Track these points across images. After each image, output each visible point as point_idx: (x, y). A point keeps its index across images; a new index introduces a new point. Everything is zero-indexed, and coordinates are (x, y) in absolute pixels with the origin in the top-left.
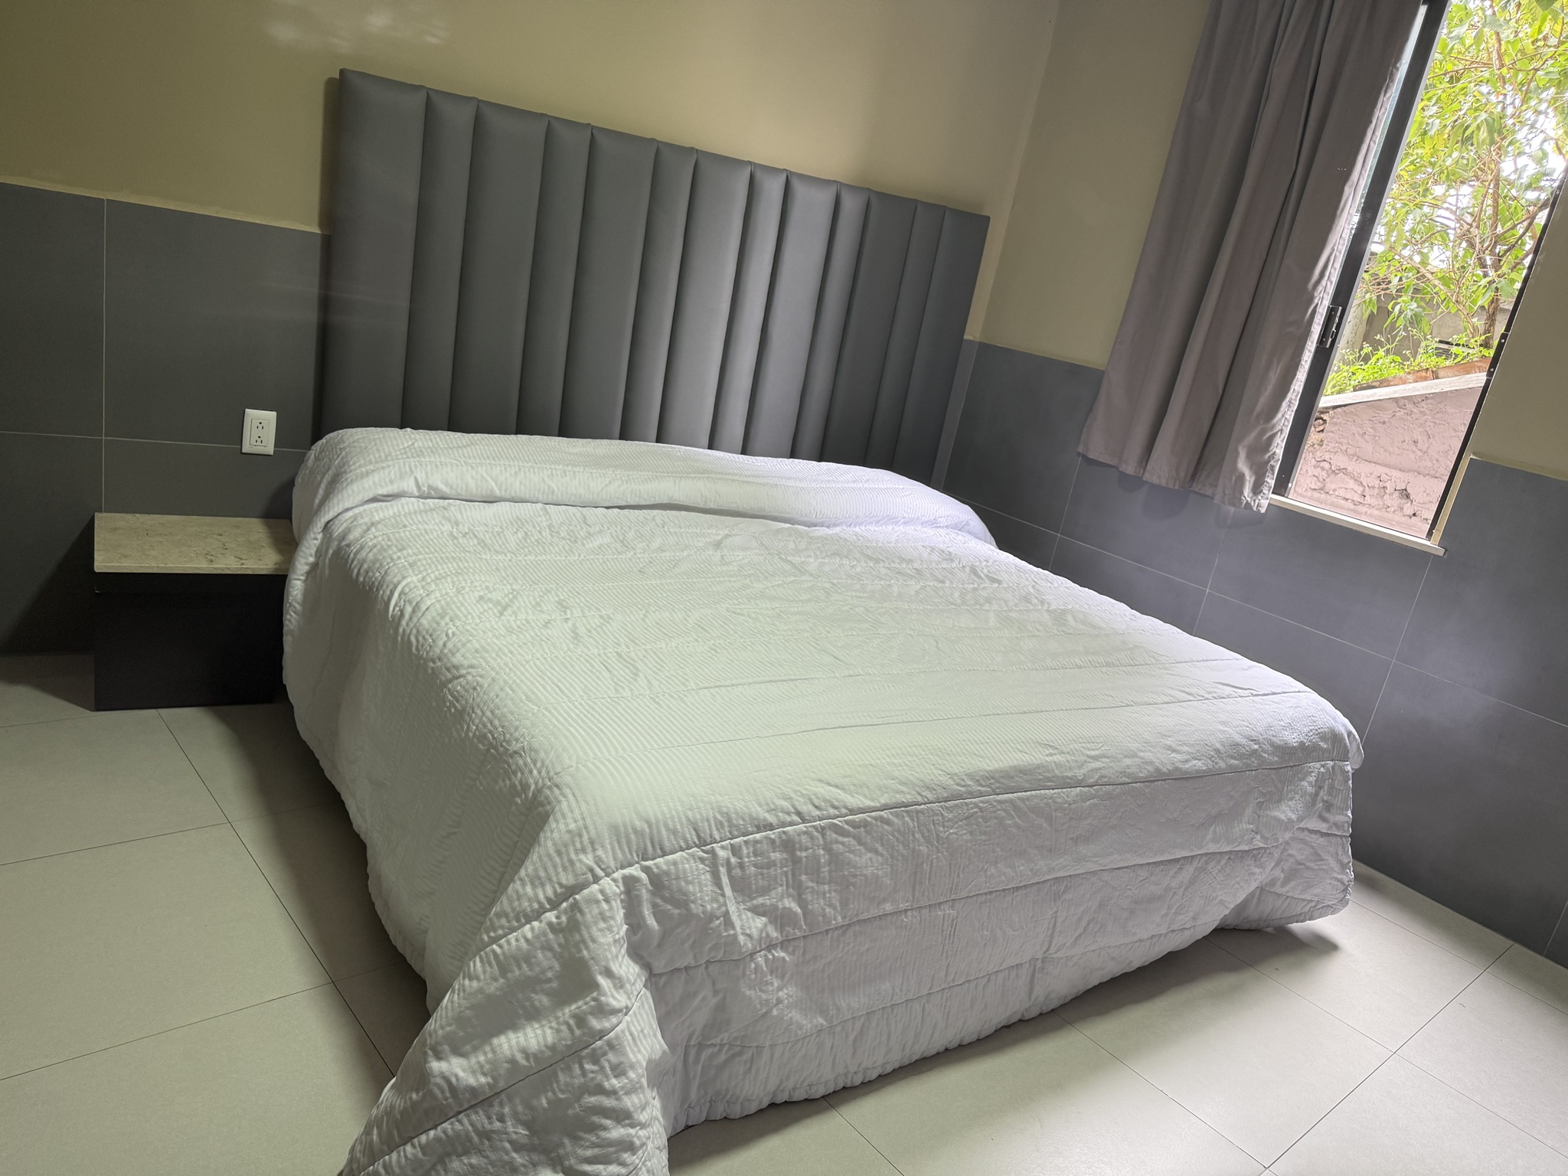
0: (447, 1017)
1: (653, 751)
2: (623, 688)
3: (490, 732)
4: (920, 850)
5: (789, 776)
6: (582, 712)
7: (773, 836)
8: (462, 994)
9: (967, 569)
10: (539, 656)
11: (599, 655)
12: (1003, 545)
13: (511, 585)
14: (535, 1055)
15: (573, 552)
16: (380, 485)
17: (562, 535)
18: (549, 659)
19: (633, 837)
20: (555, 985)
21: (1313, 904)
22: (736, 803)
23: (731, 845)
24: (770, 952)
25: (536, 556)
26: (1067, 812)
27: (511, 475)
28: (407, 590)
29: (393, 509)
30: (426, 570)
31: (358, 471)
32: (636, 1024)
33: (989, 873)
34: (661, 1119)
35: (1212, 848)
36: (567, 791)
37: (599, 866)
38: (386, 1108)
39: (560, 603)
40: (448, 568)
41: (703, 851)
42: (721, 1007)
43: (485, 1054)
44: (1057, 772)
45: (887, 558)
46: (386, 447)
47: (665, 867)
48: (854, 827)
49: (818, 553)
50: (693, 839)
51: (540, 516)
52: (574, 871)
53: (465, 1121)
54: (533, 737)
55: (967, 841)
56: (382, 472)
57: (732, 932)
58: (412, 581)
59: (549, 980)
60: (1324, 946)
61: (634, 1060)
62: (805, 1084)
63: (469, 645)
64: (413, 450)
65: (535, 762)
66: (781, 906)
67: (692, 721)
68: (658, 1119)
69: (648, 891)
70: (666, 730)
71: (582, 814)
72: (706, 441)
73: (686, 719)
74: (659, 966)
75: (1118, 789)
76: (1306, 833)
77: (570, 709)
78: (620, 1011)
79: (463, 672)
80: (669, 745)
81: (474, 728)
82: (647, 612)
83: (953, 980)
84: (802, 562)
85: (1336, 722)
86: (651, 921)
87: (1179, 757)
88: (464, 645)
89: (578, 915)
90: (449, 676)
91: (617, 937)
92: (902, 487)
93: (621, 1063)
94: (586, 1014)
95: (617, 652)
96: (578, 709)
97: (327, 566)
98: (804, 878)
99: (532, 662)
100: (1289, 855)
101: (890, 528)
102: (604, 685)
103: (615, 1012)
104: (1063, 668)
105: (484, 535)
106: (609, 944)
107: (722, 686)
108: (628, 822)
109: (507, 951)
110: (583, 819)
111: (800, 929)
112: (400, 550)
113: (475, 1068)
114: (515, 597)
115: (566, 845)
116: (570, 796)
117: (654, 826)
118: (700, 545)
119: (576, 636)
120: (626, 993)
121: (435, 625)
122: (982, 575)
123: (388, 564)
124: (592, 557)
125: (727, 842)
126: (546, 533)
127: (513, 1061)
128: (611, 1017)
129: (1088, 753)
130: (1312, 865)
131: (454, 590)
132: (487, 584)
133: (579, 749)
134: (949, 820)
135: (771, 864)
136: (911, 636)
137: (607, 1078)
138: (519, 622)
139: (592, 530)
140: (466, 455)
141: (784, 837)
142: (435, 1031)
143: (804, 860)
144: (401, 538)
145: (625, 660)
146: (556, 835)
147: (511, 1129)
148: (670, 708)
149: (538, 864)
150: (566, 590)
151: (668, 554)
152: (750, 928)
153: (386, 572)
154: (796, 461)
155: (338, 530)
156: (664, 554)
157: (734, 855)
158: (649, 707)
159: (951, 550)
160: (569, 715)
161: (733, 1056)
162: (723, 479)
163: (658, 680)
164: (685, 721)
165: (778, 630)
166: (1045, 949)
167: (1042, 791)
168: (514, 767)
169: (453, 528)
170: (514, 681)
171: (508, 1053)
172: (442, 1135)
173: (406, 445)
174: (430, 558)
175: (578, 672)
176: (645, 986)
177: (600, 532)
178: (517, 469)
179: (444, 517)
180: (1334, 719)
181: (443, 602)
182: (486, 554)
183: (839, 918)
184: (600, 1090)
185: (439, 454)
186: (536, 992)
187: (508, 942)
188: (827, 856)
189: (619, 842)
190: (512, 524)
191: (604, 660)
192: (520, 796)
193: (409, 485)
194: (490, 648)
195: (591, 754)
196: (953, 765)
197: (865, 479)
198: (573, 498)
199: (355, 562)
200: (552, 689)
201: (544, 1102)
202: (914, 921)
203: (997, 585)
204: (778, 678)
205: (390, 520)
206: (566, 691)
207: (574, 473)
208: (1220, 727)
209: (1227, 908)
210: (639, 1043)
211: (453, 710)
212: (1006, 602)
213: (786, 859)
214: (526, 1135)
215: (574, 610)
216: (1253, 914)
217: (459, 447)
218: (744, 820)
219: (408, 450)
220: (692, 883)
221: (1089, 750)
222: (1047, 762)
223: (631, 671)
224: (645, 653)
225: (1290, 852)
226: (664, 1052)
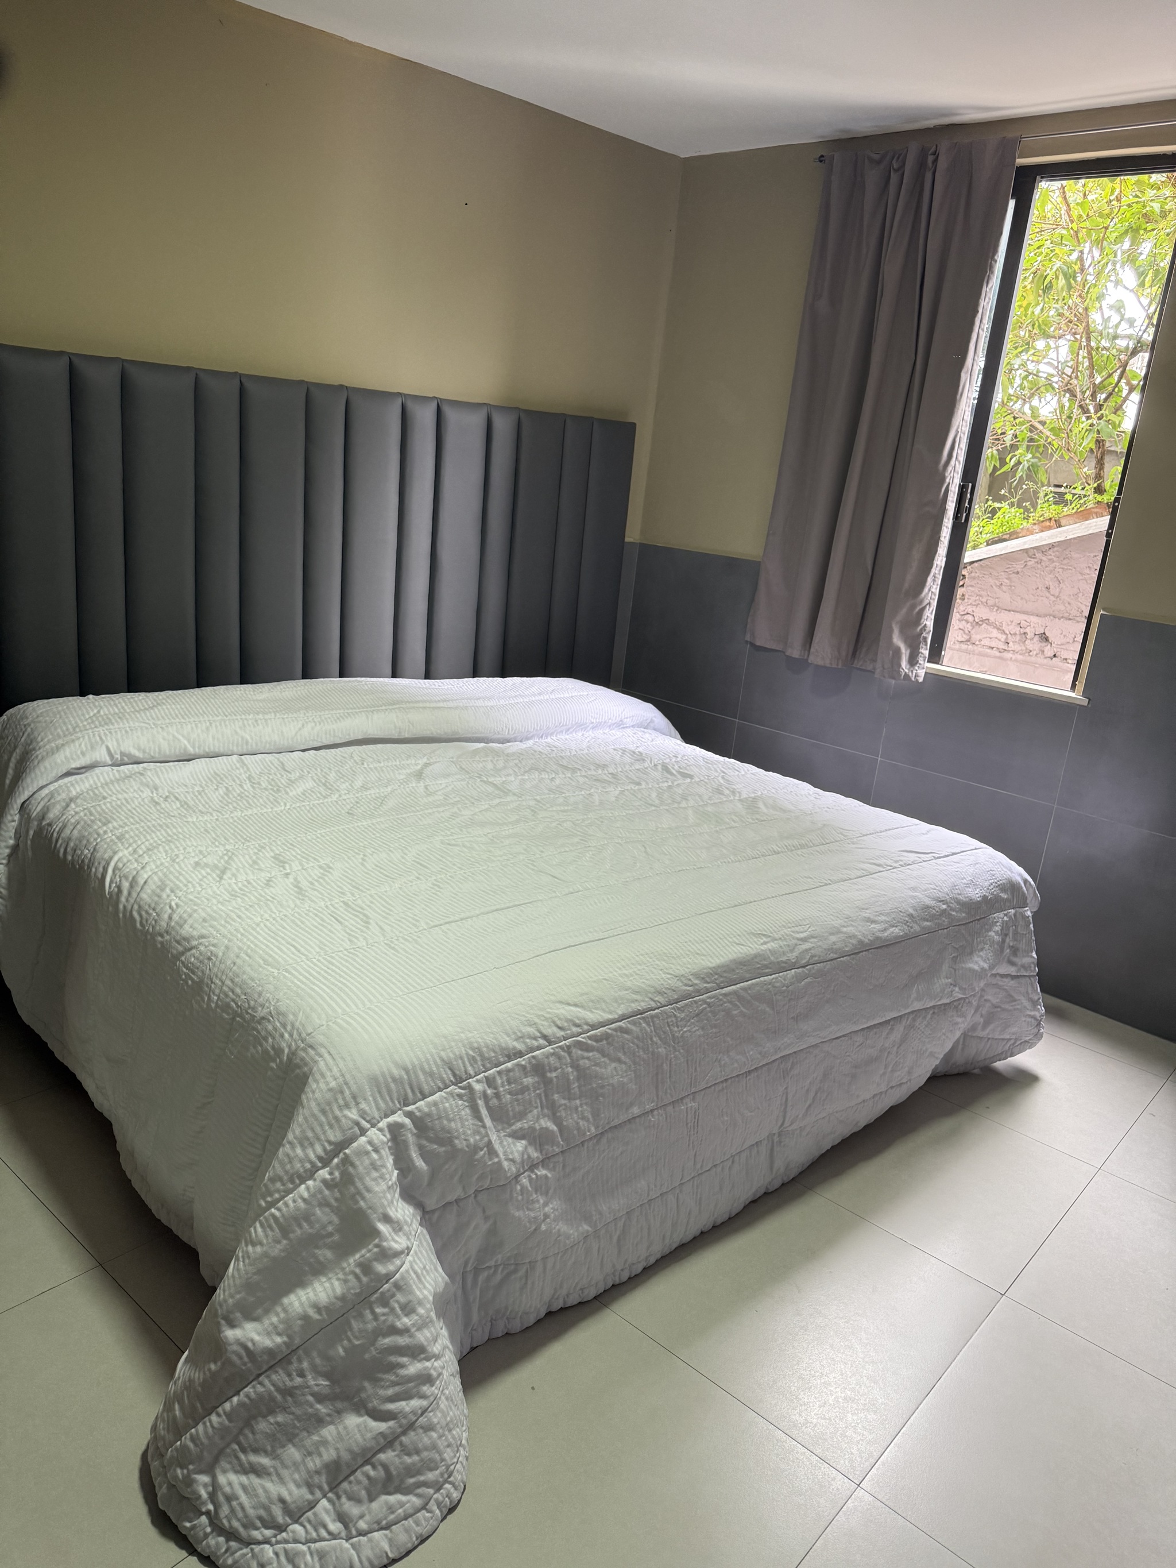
0: (235, 1285)
1: (399, 998)
2: (357, 938)
3: (233, 1000)
4: (659, 1052)
5: (531, 1003)
6: (322, 969)
7: (523, 1063)
8: (247, 1261)
9: (659, 767)
10: (266, 916)
11: (327, 907)
12: (688, 737)
13: (224, 845)
14: (326, 1308)
15: (278, 802)
16: (72, 759)
17: (264, 785)
18: (278, 919)
19: (392, 1085)
20: (336, 1237)
21: (1012, 1042)
22: (486, 1037)
23: (486, 1077)
24: (532, 1172)
25: (242, 812)
26: (786, 994)
27: (202, 731)
28: (120, 865)
29: (88, 781)
30: (135, 842)
31: (47, 747)
32: (418, 1262)
33: (723, 1063)
34: (451, 1347)
35: (917, 1006)
36: (323, 1051)
37: (364, 1119)
38: (184, 1382)
39: (276, 858)
40: (157, 836)
41: (460, 1088)
42: (492, 1232)
43: (277, 1315)
44: (772, 958)
45: (583, 766)
46: (71, 719)
47: (426, 1110)
48: (597, 1041)
49: (516, 770)
50: (449, 1078)
51: (237, 768)
52: (340, 1127)
53: (267, 1382)
54: (278, 1000)
55: (700, 1036)
56: (72, 745)
57: (496, 1160)
58: (124, 855)
59: (331, 1235)
60: (1026, 1079)
61: (421, 1297)
62: (578, 1288)
63: (195, 915)
64: (100, 719)
65: (284, 1026)
66: (538, 1128)
67: (430, 962)
68: (448, 1348)
69: (414, 1134)
70: (407, 975)
71: (341, 1071)
72: (388, 670)
73: (424, 961)
74: (431, 1203)
75: (828, 965)
76: (998, 978)
77: (309, 967)
78: (402, 1252)
79: (194, 943)
80: (413, 989)
81: (216, 998)
82: (364, 855)
83: (702, 1166)
84: (504, 782)
85: (1012, 872)
86: (420, 1163)
87: (878, 927)
88: (190, 916)
89: (351, 1169)
90: (180, 949)
91: (390, 1183)
92: (586, 693)
93: (410, 1302)
94: (370, 1261)
95: (343, 902)
96: (318, 966)
97: (29, 847)
98: (556, 1096)
99: (262, 925)
100: (985, 1000)
101: (580, 734)
102: (338, 937)
103: (397, 1254)
104: (763, 856)
105: (186, 797)
106: (384, 1192)
107: (452, 922)
108: (386, 1072)
109: (286, 1214)
110: (343, 1075)
111: (558, 1145)
112: (105, 824)
113: (269, 1329)
114: (230, 858)
115: (329, 1104)
116: (326, 1055)
117: (411, 1072)
118: (402, 777)
119: (300, 891)
120: (405, 1234)
121: (156, 899)
122: (674, 772)
123: (95, 839)
124: (298, 805)
125: (482, 1075)
126: (247, 786)
127: (305, 1318)
128: (395, 1260)
129: (798, 936)
130: (1007, 1006)
131: (168, 859)
132: (200, 848)
133: (326, 1007)
134: (682, 1019)
135: (525, 1089)
136: (621, 845)
137: (398, 1317)
138: (240, 885)
139: (293, 777)
140: (154, 716)
141: (534, 1061)
142: (225, 1301)
143: (555, 1080)
144: (103, 810)
145: (353, 909)
146: (318, 1095)
147: (312, 1383)
148: (406, 952)
149: (305, 1126)
150: (279, 843)
151: (372, 792)
152: (512, 1153)
153: (95, 849)
154: (481, 679)
155: (36, 810)
156: (369, 792)
157: (489, 1087)
158: (386, 954)
159: (640, 749)
160: (311, 974)
161: (509, 1274)
162: (414, 708)
163: (389, 925)
164: (423, 963)
165: (495, 856)
166: (780, 1123)
167: (762, 979)
168: (263, 1033)
169: (152, 793)
170: (249, 947)
171: (300, 1310)
172: (246, 1400)
173: (92, 714)
174: (137, 829)
175: (310, 928)
176: (421, 1224)
177: (301, 777)
178: (208, 724)
179: (142, 783)
180: (1010, 870)
181: (160, 874)
182: (191, 816)
183: (593, 1129)
184: (394, 1331)
185: (127, 719)
186: (317, 1247)
187: (286, 1205)
188: (575, 1073)
189: (380, 1092)
190: (211, 781)
191: (333, 912)
192: (274, 1061)
193: (101, 755)
194: (217, 916)
195: (340, 1011)
196: (679, 967)
197: (550, 689)
198: (268, 746)
199: (60, 841)
200: (288, 949)
201: (341, 1351)
202: (661, 1118)
203: (689, 780)
204: (503, 906)
205: (88, 794)
206: (302, 950)
207: (266, 720)
208: (911, 894)
209: (937, 1058)
210: (423, 1279)
211: (190, 982)
212: (700, 796)
213: (538, 1082)
214: (327, 1385)
215: (292, 863)
216: (960, 1059)
217: (146, 709)
218: (495, 1052)
219: (94, 719)
220: (454, 1120)
221: (798, 933)
222: (762, 950)
223: (362, 920)
224: (371, 899)
225: (985, 998)
226: (446, 1284)
